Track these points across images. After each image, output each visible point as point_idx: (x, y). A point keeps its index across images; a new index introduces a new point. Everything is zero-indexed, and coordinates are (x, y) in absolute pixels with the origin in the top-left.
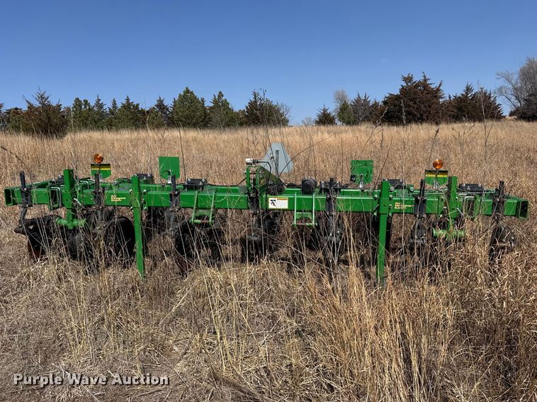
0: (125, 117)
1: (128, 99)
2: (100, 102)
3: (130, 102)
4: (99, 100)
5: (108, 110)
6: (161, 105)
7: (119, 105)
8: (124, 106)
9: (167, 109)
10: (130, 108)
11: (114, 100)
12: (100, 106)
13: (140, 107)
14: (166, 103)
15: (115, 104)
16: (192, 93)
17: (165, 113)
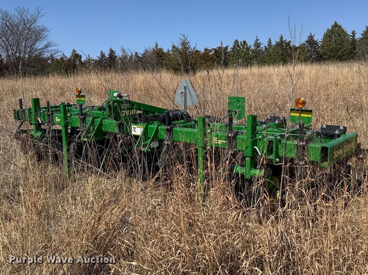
0: (275, 54)
1: (282, 38)
2: (258, 42)
3: (284, 39)
4: (258, 40)
5: (264, 48)
6: (311, 41)
7: (274, 43)
8: (277, 43)
9: (317, 44)
10: (283, 46)
11: (270, 40)
12: (257, 45)
13: (291, 43)
14: (315, 38)
15: (271, 43)
16: (340, 27)
17: (315, 48)
